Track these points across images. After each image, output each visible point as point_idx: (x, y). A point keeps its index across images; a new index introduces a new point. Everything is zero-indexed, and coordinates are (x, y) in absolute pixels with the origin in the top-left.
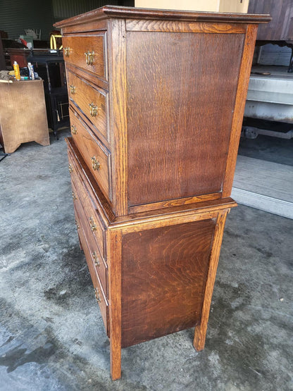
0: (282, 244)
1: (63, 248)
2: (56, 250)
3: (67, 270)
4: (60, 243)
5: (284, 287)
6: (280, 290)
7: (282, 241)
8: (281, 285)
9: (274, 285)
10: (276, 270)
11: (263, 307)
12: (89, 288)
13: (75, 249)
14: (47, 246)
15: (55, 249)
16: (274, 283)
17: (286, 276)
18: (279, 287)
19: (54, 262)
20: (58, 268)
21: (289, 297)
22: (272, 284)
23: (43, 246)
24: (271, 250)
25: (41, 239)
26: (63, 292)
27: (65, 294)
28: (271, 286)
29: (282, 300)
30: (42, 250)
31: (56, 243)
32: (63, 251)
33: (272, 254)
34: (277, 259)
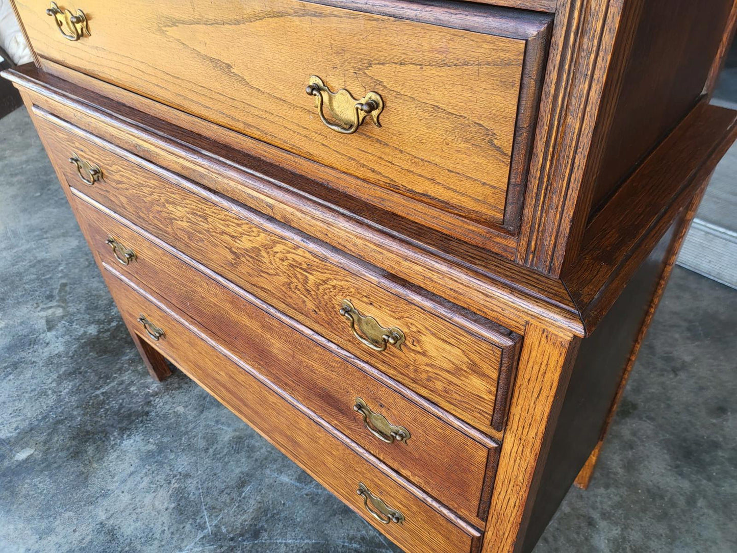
0: (682, 375)
1: (90, 323)
2: (74, 326)
3: (67, 386)
4: (92, 308)
5: (634, 535)
7: (684, 367)
8: (625, 527)
9: (602, 524)
10: (630, 466)
12: (91, 450)
13: (118, 327)
14: (59, 312)
15: (71, 322)
16: (605, 515)
17: (656, 494)
18: (616, 532)
19: (49, 362)
20: (50, 380)
22: (596, 515)
23: (50, 311)
24: (637, 390)
25: (56, 292)
26: (22, 455)
27: (27, 459)
28: (591, 523)
30: (42, 324)
31: (82, 307)
32: (85, 332)
33: (635, 407)
34: (647, 427)
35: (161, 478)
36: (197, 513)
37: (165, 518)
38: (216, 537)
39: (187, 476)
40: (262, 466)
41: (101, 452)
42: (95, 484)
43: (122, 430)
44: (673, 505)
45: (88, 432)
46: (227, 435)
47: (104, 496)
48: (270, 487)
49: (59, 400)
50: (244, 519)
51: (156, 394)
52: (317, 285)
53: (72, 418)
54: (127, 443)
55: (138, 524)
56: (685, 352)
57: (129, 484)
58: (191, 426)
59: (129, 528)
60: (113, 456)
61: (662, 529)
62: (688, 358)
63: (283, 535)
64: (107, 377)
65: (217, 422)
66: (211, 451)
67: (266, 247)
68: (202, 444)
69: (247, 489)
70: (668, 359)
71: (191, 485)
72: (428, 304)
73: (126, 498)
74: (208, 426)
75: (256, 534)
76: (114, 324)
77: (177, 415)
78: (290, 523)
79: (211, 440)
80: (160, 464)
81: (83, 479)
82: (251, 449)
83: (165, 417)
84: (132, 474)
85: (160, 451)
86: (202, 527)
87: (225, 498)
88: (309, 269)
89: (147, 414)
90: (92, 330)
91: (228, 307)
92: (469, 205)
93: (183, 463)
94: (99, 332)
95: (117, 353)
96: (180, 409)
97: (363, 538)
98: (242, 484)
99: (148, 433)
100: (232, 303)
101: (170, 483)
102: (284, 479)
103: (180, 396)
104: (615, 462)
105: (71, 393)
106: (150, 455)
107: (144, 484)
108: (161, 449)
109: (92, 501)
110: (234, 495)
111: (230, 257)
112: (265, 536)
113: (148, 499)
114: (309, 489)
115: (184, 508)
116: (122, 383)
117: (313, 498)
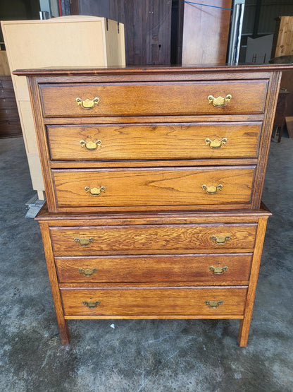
1: (3, 346)
12: (66, 385)
13: (20, 339)
20: (11, 377)
35: (108, 372)
36: (134, 372)
37: (125, 381)
39: (117, 364)
40: (140, 344)
41: (72, 382)
43: (72, 370)
45: (57, 381)
46: (117, 344)
48: (149, 347)
49: (26, 381)
50: (151, 361)
51: (71, 350)
52: (202, 236)
53: (42, 382)
54: (80, 372)
57: (98, 382)
58: (99, 350)
60: (79, 380)
63: (168, 356)
64: (40, 359)
65: (108, 342)
66: (116, 351)
67: (183, 233)
68: (110, 352)
69: (142, 353)
71: (122, 365)
72: (238, 225)
73: (102, 388)
74: (106, 345)
75: (160, 362)
76: (17, 339)
77: (89, 350)
78: (166, 352)
79: (113, 348)
80: (102, 368)
82: (130, 341)
83: (85, 354)
84: (95, 379)
85: (97, 365)
86: (140, 374)
87: (137, 361)
88: (201, 232)
89: (76, 358)
90: (8, 348)
91: (154, 265)
92: (242, 200)
93: (110, 362)
94: (13, 346)
96: (88, 347)
97: (190, 340)
98: (139, 353)
99: (85, 363)
100: (157, 262)
101: (113, 371)
102: (151, 342)
103: (83, 344)
106: (94, 369)
107: (104, 378)
108: (97, 364)
110: (140, 357)
111: (164, 243)
112: (163, 361)
113: (111, 381)
114: (161, 339)
115: (128, 374)
116: (50, 355)
117: (165, 341)
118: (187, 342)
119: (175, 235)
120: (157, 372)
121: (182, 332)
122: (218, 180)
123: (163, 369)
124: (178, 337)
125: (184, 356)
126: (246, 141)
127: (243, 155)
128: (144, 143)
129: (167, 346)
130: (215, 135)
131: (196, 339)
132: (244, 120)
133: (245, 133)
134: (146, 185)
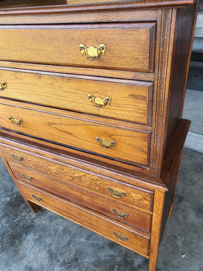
0: (195, 185)
1: (7, 197)
2: (2, 198)
3: (4, 221)
4: (6, 191)
5: (188, 239)
6: (184, 243)
8: (185, 237)
9: (179, 237)
10: (184, 217)
11: (164, 266)
12: (17, 241)
13: (17, 197)
16: (179, 234)
17: (193, 225)
21: (191, 253)
22: (177, 235)
24: (183, 192)
28: (176, 238)
29: (183, 256)
31: (3, 191)
32: (6, 200)
33: (183, 198)
34: (188, 204)
35: (42, 247)
36: (56, 257)
37: (47, 260)
38: (64, 263)
39: (51, 245)
40: (74, 237)
41: (21, 242)
42: (21, 253)
43: (26, 233)
44: (198, 227)
45: (15, 236)
46: (61, 228)
47: (25, 256)
48: (78, 243)
49: (2, 226)
50: (72, 256)
51: (34, 218)
53: (8, 231)
54: (29, 237)
55: (38, 264)
56: (195, 178)
57: (33, 251)
58: (49, 227)
59: (35, 266)
60: (25, 242)
61: (196, 236)
62: (196, 179)
63: (85, 259)
64: (17, 215)
65: (57, 224)
66: (57, 235)
67: (83, 176)
68: (53, 233)
69: (71, 245)
70: (191, 181)
71: (53, 247)
72: (131, 186)
73: (32, 256)
74: (54, 226)
75: (77, 260)
76: (15, 196)
77: (43, 224)
78: (87, 254)
79: (56, 231)
80: (41, 242)
81: (17, 252)
82: (70, 232)
83: (40, 226)
84: (33, 247)
85: (40, 238)
86: (59, 261)
87: (64, 250)
88: (97, 180)
89: (33, 226)
90: (8, 199)
91: (69, 190)
93: (48, 240)
94: (11, 199)
95: (19, 206)
96: (44, 222)
97: (110, 255)
98: (69, 244)
99: (35, 233)
100: (70, 188)
101: (45, 248)
102: (82, 240)
103: (43, 218)
104: (180, 217)
105: (6, 223)
106: (37, 240)
107: (37, 250)
108: (40, 237)
109: (21, 259)
110: (67, 248)
111: (71, 178)
112: (79, 260)
113: (40, 254)
114: (90, 242)
115: (52, 256)
116: (22, 216)
117: (92, 245)
118: (106, 256)
119: (77, 175)
120: (70, 266)
121: (109, 245)
122: (110, 136)
123: (75, 267)
124: (103, 247)
125: (96, 266)
126: (132, 103)
127: (131, 119)
128: (36, 90)
129: (90, 250)
130: (97, 92)
131: (115, 256)
132: (129, 78)
133: (131, 95)
134: (49, 125)
